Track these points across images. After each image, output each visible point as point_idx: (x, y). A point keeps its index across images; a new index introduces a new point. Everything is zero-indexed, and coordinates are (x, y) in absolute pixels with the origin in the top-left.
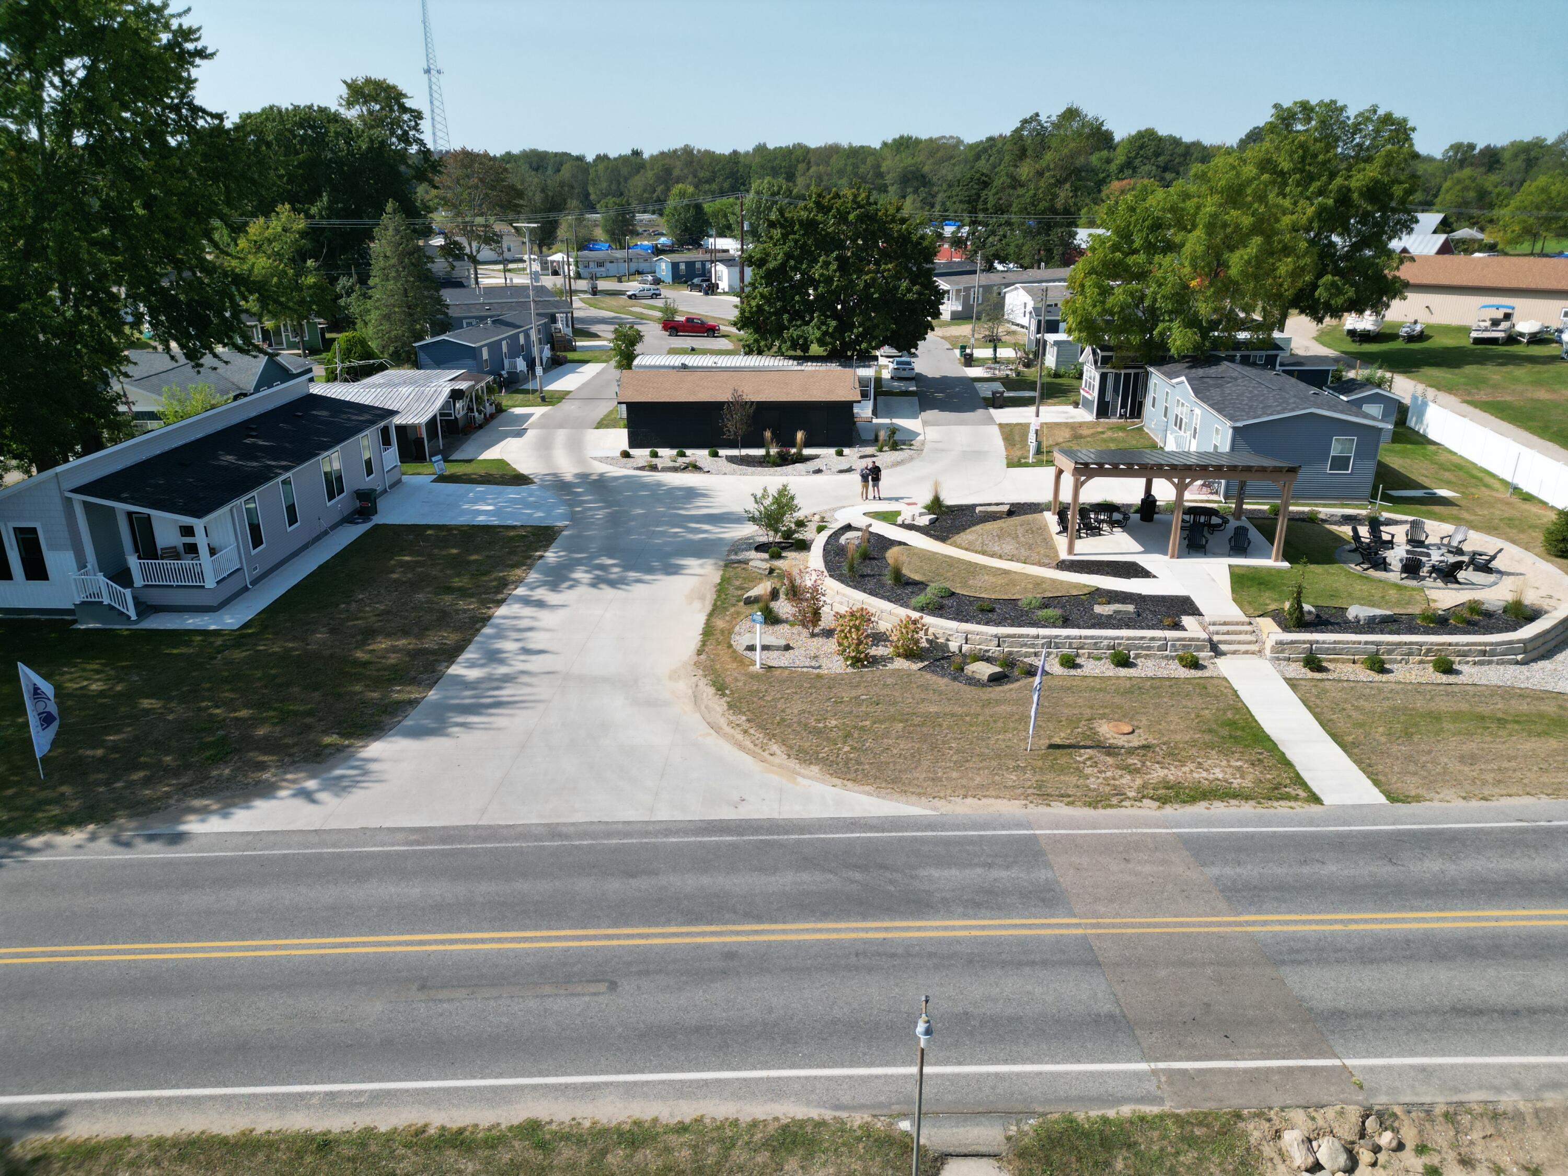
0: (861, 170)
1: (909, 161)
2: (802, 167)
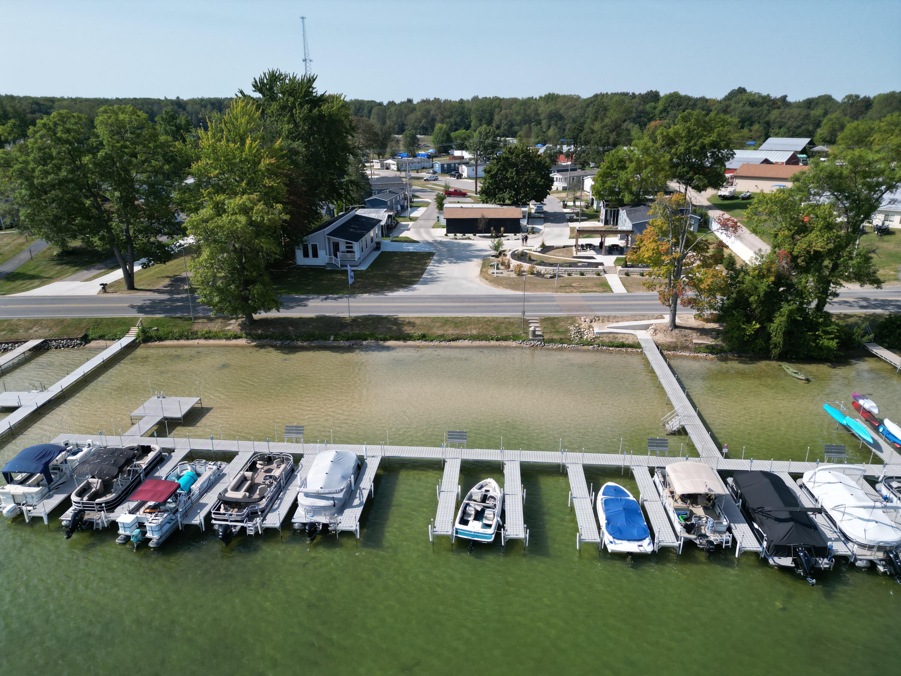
0: (528, 112)
1: (553, 107)
2: (497, 110)
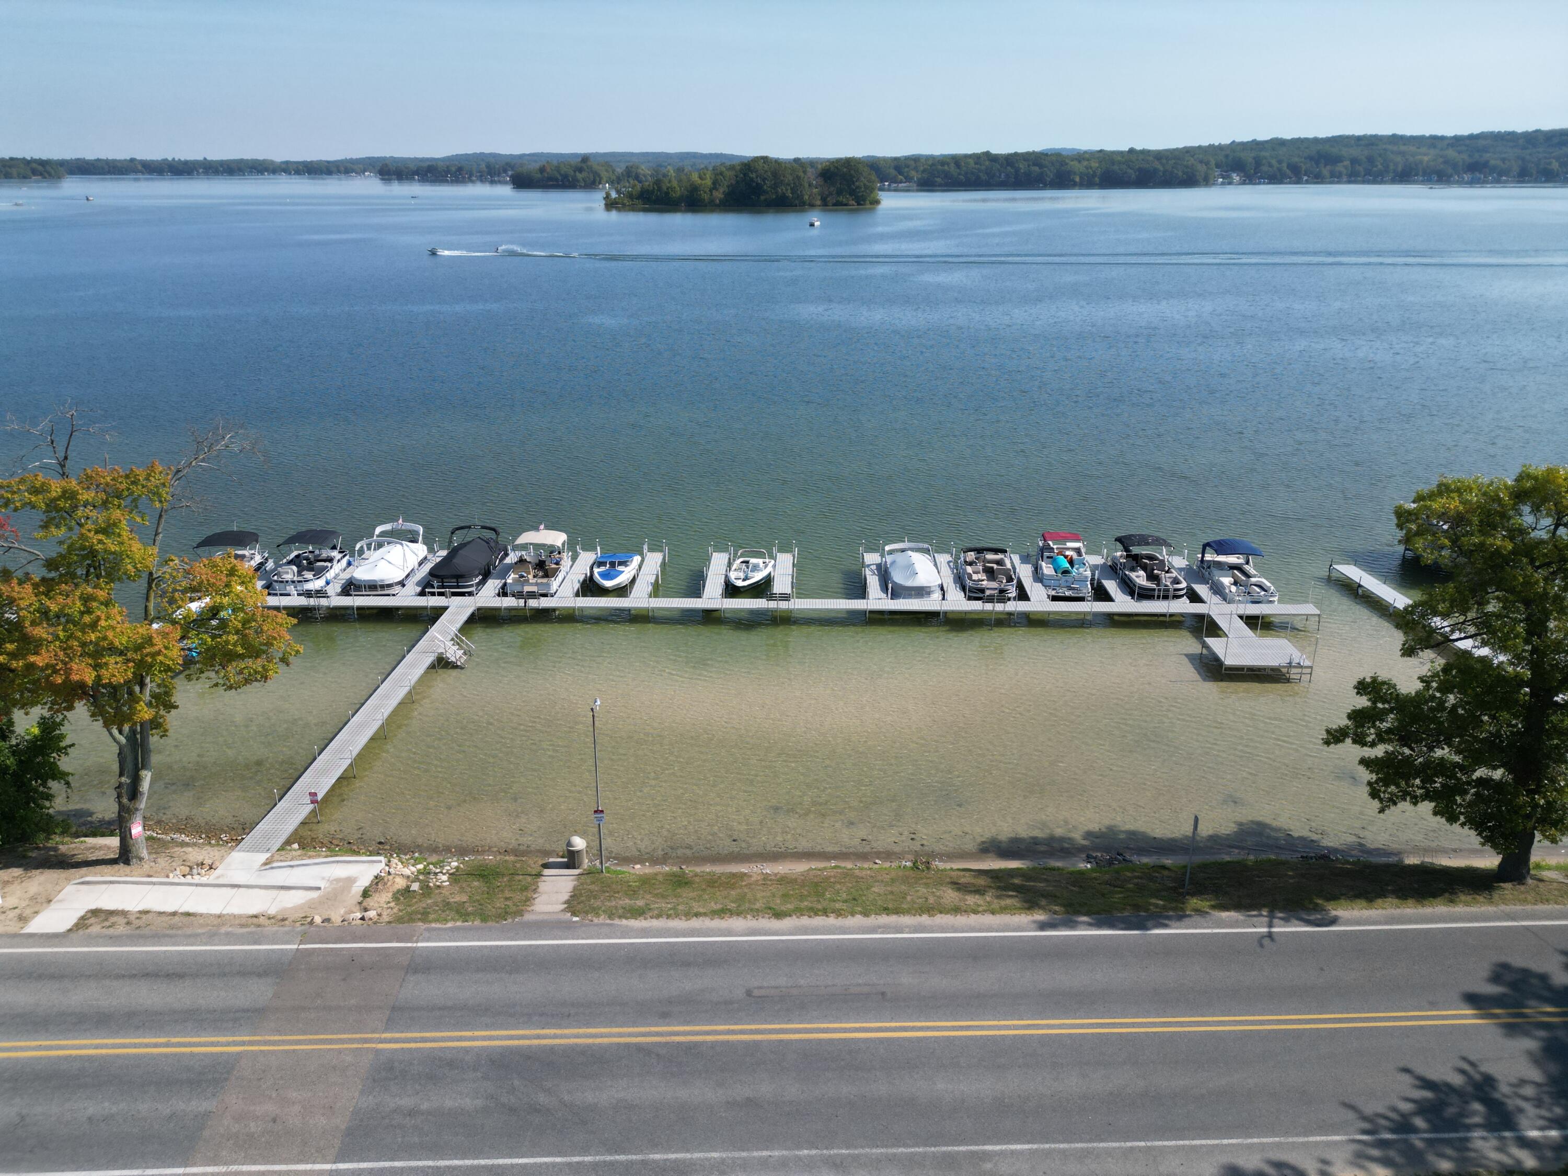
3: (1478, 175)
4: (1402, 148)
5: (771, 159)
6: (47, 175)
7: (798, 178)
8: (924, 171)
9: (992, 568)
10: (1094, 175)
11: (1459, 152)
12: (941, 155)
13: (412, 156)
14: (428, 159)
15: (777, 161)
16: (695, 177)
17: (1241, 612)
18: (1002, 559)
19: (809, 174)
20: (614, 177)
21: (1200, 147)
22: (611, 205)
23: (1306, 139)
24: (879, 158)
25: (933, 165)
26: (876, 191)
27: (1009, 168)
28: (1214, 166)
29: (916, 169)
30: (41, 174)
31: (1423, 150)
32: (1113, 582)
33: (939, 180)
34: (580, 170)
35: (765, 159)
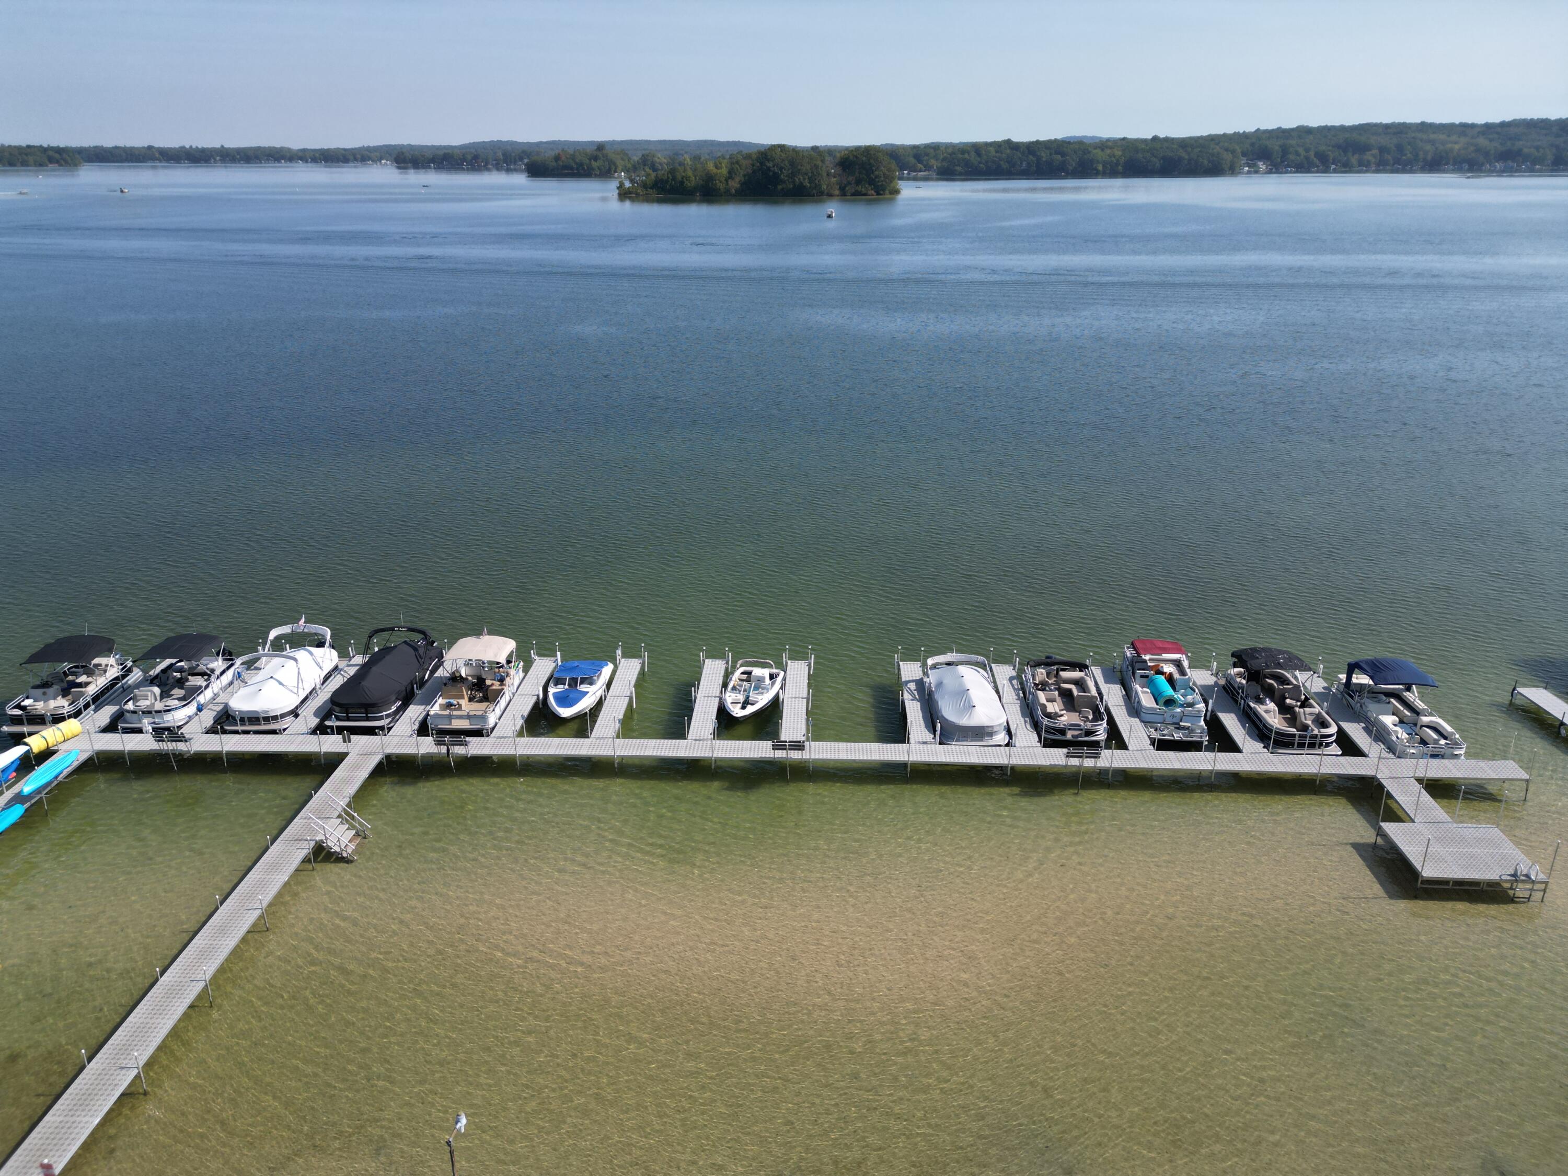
3: (1510, 163)
4: (1432, 136)
5: (789, 147)
6: (63, 163)
7: (816, 167)
8: (944, 159)
9: (1070, 691)
10: (1117, 164)
11: (1491, 140)
12: (961, 143)
13: (429, 144)
14: (445, 147)
15: (795, 150)
16: (711, 166)
17: (1420, 774)
18: (1082, 678)
19: (827, 163)
20: (630, 166)
21: (1224, 135)
22: (624, 195)
23: (1333, 127)
24: (897, 146)
25: (953, 153)
26: (896, 180)
27: (1031, 157)
28: (1240, 155)
29: (936, 157)
30: (57, 162)
31: (1454, 138)
32: (1233, 715)
33: (959, 169)
34: (596, 158)
35: (782, 147)
